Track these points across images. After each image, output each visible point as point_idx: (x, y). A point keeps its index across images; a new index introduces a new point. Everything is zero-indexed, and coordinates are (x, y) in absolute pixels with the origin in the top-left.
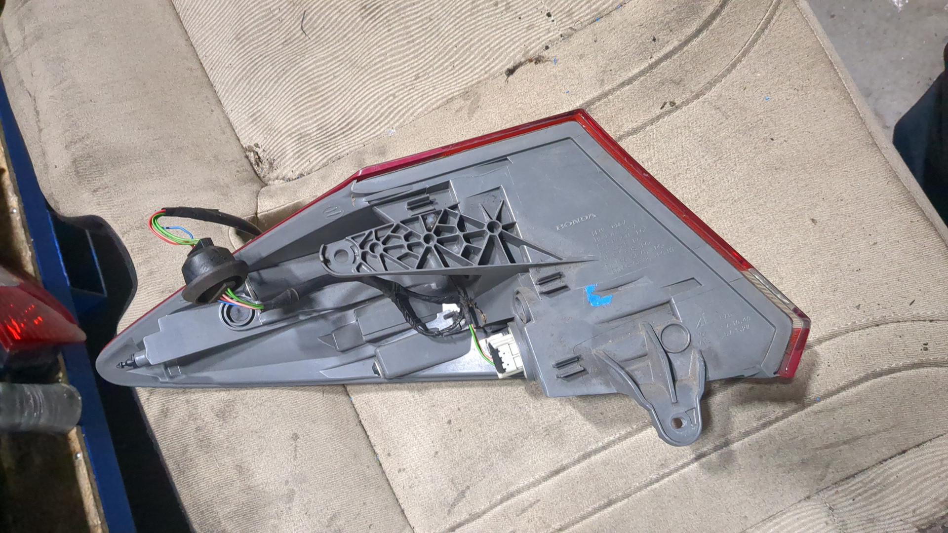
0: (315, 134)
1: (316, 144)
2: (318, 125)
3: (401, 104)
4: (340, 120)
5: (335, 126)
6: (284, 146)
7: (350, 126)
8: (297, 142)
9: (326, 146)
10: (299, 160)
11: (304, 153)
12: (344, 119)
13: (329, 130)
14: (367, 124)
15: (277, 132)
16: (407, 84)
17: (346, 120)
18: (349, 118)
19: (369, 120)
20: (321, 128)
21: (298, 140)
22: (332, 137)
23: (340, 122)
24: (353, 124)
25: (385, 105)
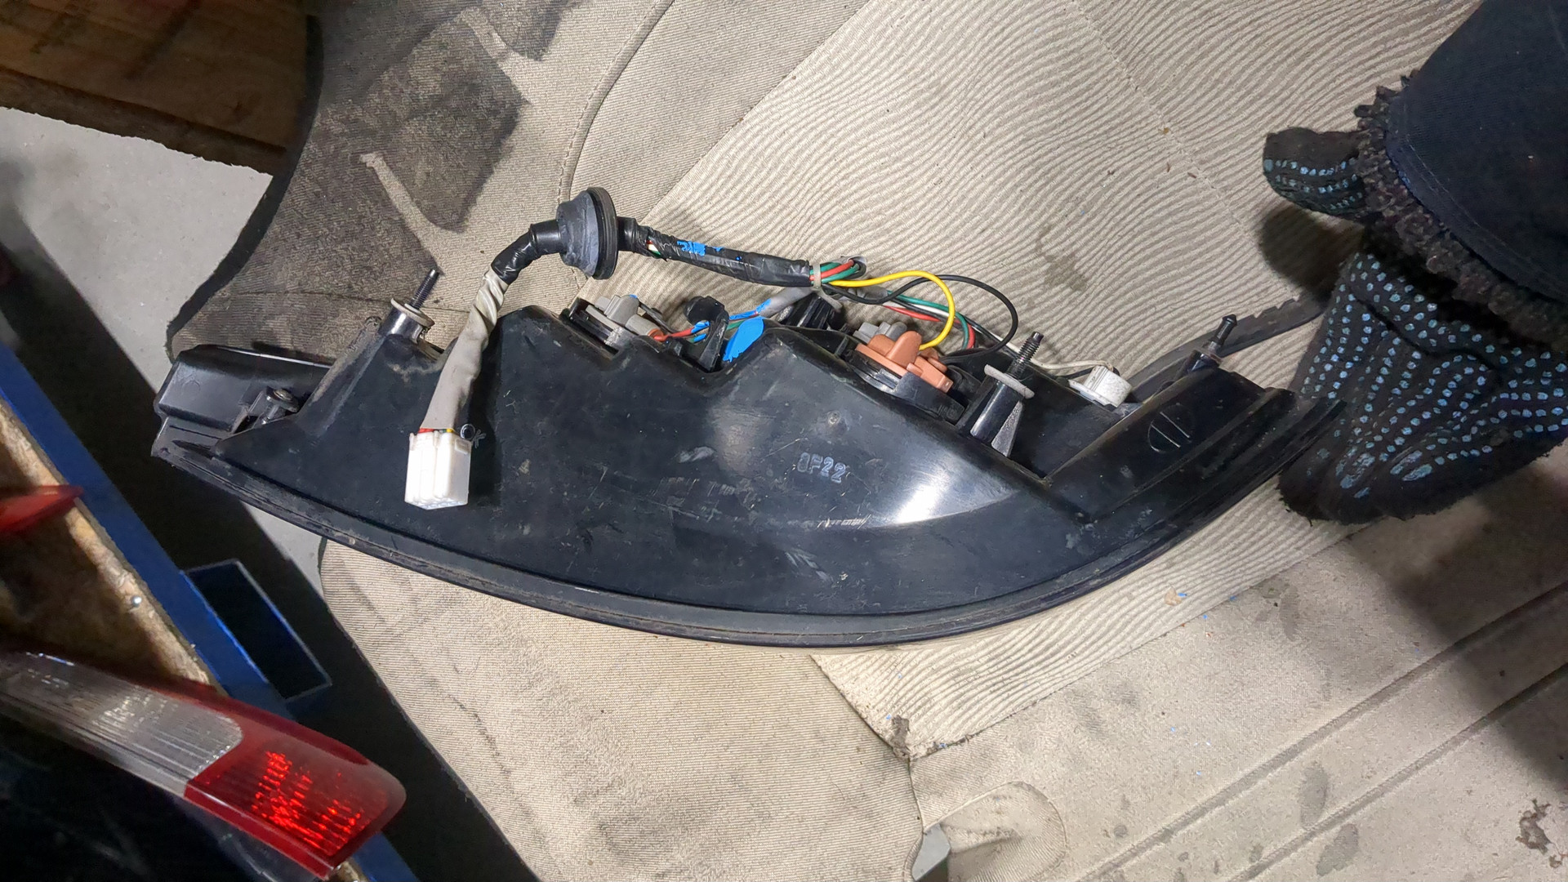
0: (985, 667)
1: (989, 683)
2: (990, 653)
3: (1145, 609)
4: (1030, 642)
5: (1023, 652)
6: (926, 690)
7: (1051, 651)
8: (952, 682)
9: (1009, 687)
10: (960, 711)
11: (969, 699)
12: (1038, 640)
13: (1013, 658)
14: (1083, 646)
15: (908, 667)
16: (1154, 576)
17: (1043, 641)
18: (1047, 638)
19: (1086, 639)
20: (997, 656)
21: (953, 678)
22: (1019, 670)
23: (1030, 646)
24: (1055, 647)
25: (1114, 613)
